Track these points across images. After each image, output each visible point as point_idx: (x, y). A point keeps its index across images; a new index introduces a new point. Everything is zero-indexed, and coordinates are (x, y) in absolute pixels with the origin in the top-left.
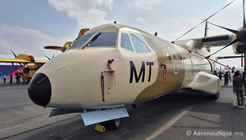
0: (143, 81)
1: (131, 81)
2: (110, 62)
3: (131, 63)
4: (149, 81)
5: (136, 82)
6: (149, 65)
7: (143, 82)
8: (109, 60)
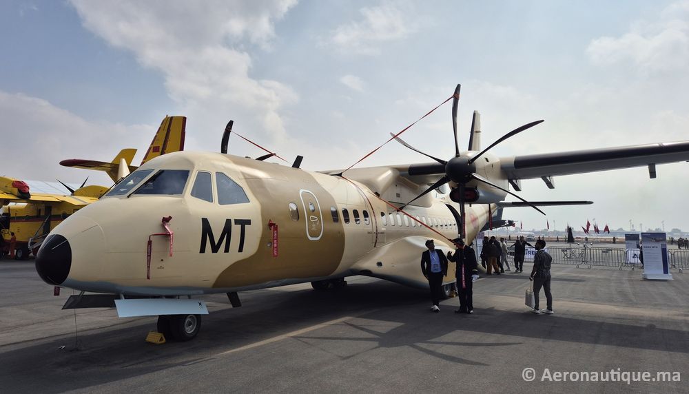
0: (227, 250)
1: (202, 250)
2: (166, 220)
3: (205, 221)
4: (241, 250)
5: (213, 252)
6: (240, 226)
7: (228, 252)
8: (164, 218)
